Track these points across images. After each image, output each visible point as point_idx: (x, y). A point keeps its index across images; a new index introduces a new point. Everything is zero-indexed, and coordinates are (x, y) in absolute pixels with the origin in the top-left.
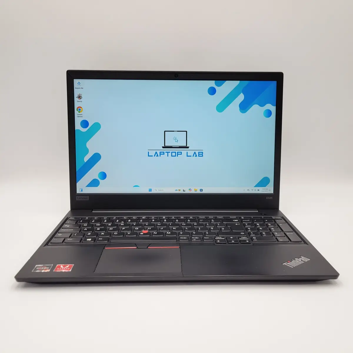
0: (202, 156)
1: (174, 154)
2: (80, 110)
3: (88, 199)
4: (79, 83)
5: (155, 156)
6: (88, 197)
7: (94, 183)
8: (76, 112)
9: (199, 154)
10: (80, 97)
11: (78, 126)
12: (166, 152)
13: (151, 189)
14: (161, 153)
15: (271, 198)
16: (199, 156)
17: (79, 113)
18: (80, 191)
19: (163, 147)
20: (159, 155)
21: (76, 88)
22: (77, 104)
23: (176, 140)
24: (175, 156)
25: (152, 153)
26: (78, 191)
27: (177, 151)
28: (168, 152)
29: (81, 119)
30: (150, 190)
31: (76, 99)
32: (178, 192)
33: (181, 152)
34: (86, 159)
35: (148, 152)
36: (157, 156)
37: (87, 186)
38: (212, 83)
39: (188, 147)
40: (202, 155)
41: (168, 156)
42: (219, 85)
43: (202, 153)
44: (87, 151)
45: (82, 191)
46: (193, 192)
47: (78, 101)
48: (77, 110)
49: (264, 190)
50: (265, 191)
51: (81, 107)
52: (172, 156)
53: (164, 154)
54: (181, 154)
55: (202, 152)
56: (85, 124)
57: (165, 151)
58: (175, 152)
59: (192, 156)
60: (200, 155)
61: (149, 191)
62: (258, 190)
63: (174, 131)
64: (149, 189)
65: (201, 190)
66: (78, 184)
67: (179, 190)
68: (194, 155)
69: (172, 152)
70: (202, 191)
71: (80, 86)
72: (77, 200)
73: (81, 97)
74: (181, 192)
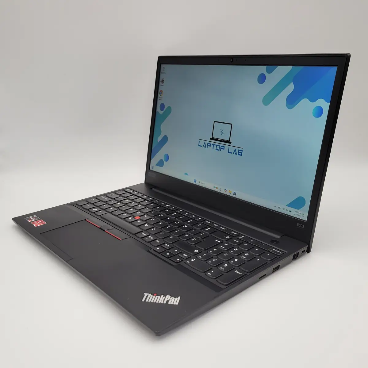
0: (241, 155)
1: (218, 148)
2: (161, 93)
4: (164, 68)
5: (203, 147)
7: (161, 163)
8: (159, 96)
9: (239, 152)
11: (158, 109)
12: (212, 144)
13: (196, 180)
14: (208, 145)
15: (302, 226)
16: (238, 154)
19: (211, 139)
21: (161, 73)
23: (222, 133)
24: (219, 150)
25: (202, 143)
26: (151, 168)
27: (221, 145)
28: (214, 145)
29: (161, 102)
31: (160, 83)
32: (215, 189)
33: (224, 147)
34: (159, 140)
35: (199, 142)
36: (205, 147)
37: (156, 165)
38: (262, 69)
39: (230, 143)
40: (241, 154)
41: (213, 149)
42: (269, 72)
43: (241, 152)
44: (161, 132)
45: (153, 168)
46: (227, 193)
47: (161, 86)
50: (298, 215)
51: (162, 91)
52: (216, 149)
53: (210, 146)
54: (224, 149)
55: (242, 151)
56: (162, 107)
57: (212, 143)
58: (219, 146)
59: (233, 153)
60: (239, 154)
61: (194, 182)
62: (290, 211)
63: (221, 123)
65: (235, 194)
67: (217, 188)
69: (217, 145)
71: (164, 71)
72: (149, 175)
73: (163, 81)
74: (218, 190)
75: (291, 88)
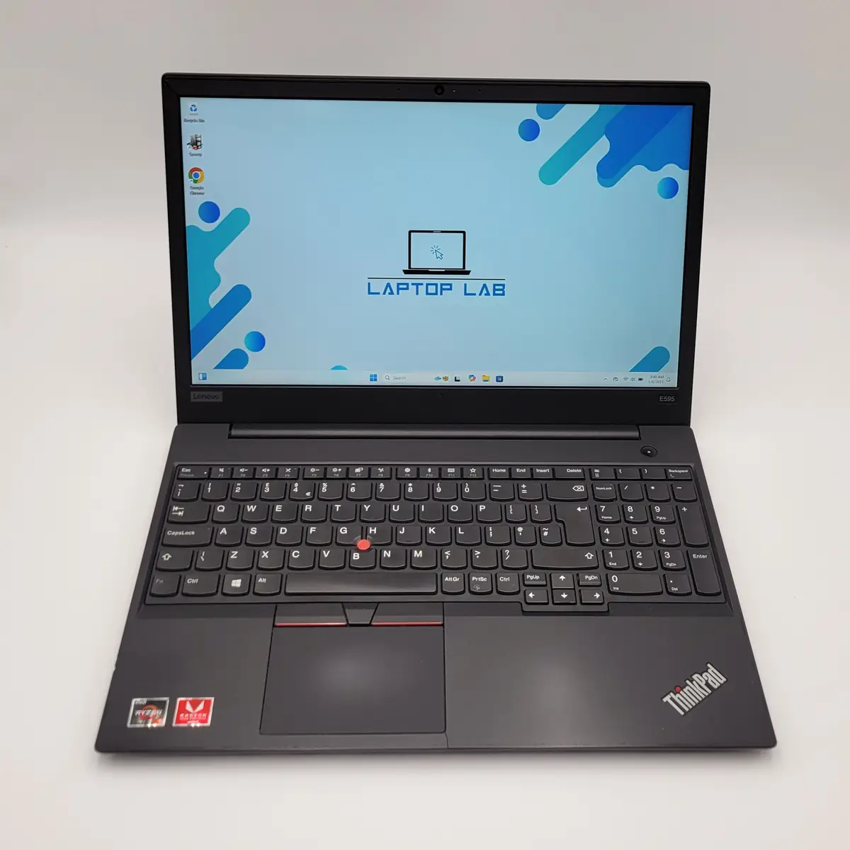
0: (503, 294)
1: (432, 289)
2: (196, 176)
3: (220, 400)
4: (193, 108)
5: (384, 293)
6: (220, 394)
7: (236, 360)
8: (188, 183)
9: (495, 290)
10: (195, 144)
11: (192, 218)
12: (413, 284)
13: (376, 376)
14: (401, 286)
15: (671, 399)
16: (494, 294)
17: (196, 185)
18: (201, 378)
19: (406, 272)
20: (395, 291)
21: (185, 121)
22: (189, 162)
23: (439, 255)
24: (436, 294)
25: (379, 286)
26: (196, 380)
27: (439, 282)
28: (417, 285)
29: (200, 200)
30: (374, 378)
31: (187, 149)
32: (441, 383)
33: (451, 285)
34: (214, 299)
35: (369, 284)
36: (392, 293)
37: (217, 367)
38: (529, 111)
39: (468, 273)
40: (501, 292)
41: (417, 294)
42: (547, 116)
43: (501, 287)
44: (217, 280)
45: (205, 379)
46: (479, 382)
47: (192, 155)
48: (190, 177)
49: (653, 379)
50: (658, 382)
51: (200, 170)
52: (427, 293)
53: (407, 289)
54: (451, 289)
55: (503, 285)
56: (210, 212)
57: (410, 282)
58: (436, 285)
59: (478, 293)
60: (497, 292)
61: (371, 380)
62: (640, 379)
63: (432, 232)
64: (371, 376)
65: (500, 379)
66: (195, 362)
67: (446, 379)
68: (482, 291)
69: (427, 285)
70: (502, 381)
71: (197, 114)
72: (192, 400)
73: (199, 144)
74: (451, 382)
75: (602, 147)
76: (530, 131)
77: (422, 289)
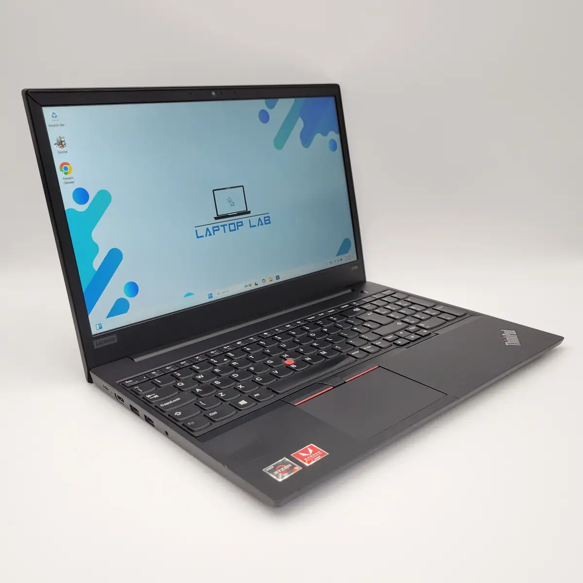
0: (270, 223)
1: (232, 227)
2: (66, 169)
3: (116, 341)
4: (54, 115)
5: (206, 236)
6: (115, 336)
7: (120, 307)
8: (60, 175)
9: (265, 221)
10: (61, 143)
11: (69, 202)
12: (221, 226)
13: (211, 294)
14: (215, 229)
15: (357, 267)
16: (266, 224)
17: (66, 176)
18: (98, 328)
19: (216, 218)
20: (212, 233)
21: (50, 126)
22: (58, 159)
23: (232, 204)
24: (235, 230)
25: (202, 231)
26: (95, 331)
27: (235, 222)
28: (224, 226)
29: (73, 188)
30: (211, 296)
31: (55, 149)
32: (248, 289)
33: (242, 222)
34: (97, 263)
35: (196, 231)
36: (210, 235)
37: (108, 317)
38: (262, 104)
39: (249, 212)
41: (225, 232)
42: (271, 107)
43: (268, 219)
44: (95, 249)
45: (101, 328)
46: (268, 283)
47: (60, 153)
48: (62, 171)
49: (347, 258)
51: (68, 164)
52: (230, 231)
53: (219, 230)
54: (242, 225)
55: (269, 217)
56: (81, 195)
57: (219, 225)
58: (234, 224)
59: (257, 225)
60: (266, 222)
61: (209, 298)
62: (341, 260)
63: (225, 189)
64: (209, 295)
65: (278, 277)
66: (91, 317)
67: (250, 285)
68: (259, 223)
69: (229, 225)
70: (279, 278)
71: (57, 120)
72: (96, 347)
73: (63, 143)
74: (254, 287)
75: (300, 125)
76: (264, 117)
77: (227, 228)
